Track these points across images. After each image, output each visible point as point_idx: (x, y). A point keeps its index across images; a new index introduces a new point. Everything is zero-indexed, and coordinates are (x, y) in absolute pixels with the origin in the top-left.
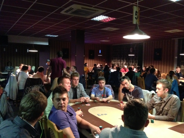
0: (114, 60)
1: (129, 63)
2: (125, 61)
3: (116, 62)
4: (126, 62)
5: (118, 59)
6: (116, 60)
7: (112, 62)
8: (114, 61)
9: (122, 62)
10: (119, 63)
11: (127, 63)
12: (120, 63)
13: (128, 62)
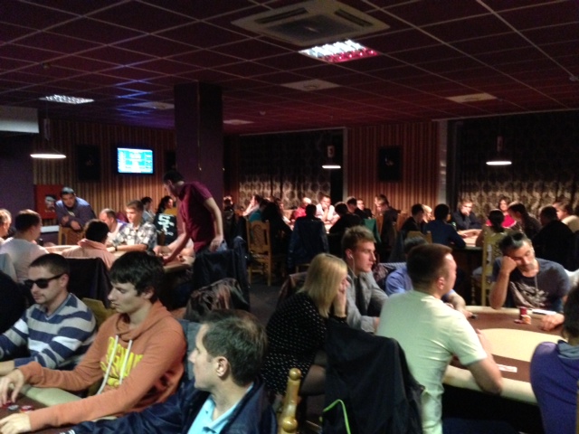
0: (250, 184)
1: (302, 191)
2: (290, 185)
3: (257, 187)
4: (293, 188)
5: (263, 180)
6: (256, 183)
7: (241, 190)
8: (247, 187)
9: (278, 190)
10: (266, 190)
11: (296, 192)
12: (269, 192)
13: (299, 189)
